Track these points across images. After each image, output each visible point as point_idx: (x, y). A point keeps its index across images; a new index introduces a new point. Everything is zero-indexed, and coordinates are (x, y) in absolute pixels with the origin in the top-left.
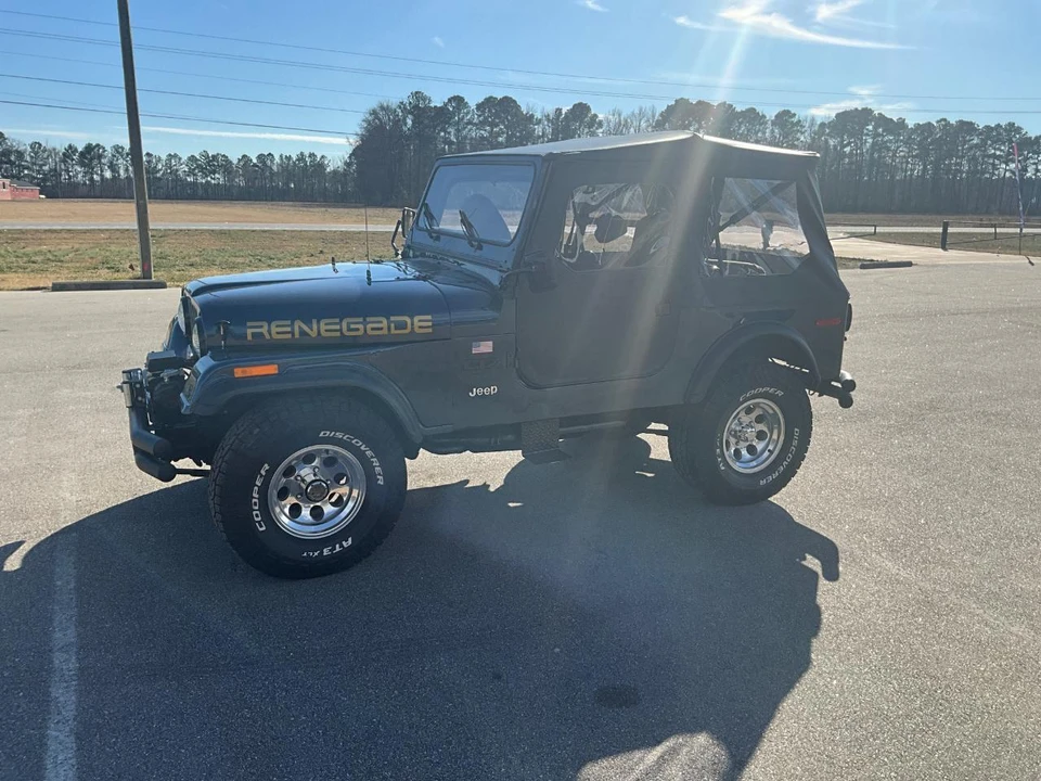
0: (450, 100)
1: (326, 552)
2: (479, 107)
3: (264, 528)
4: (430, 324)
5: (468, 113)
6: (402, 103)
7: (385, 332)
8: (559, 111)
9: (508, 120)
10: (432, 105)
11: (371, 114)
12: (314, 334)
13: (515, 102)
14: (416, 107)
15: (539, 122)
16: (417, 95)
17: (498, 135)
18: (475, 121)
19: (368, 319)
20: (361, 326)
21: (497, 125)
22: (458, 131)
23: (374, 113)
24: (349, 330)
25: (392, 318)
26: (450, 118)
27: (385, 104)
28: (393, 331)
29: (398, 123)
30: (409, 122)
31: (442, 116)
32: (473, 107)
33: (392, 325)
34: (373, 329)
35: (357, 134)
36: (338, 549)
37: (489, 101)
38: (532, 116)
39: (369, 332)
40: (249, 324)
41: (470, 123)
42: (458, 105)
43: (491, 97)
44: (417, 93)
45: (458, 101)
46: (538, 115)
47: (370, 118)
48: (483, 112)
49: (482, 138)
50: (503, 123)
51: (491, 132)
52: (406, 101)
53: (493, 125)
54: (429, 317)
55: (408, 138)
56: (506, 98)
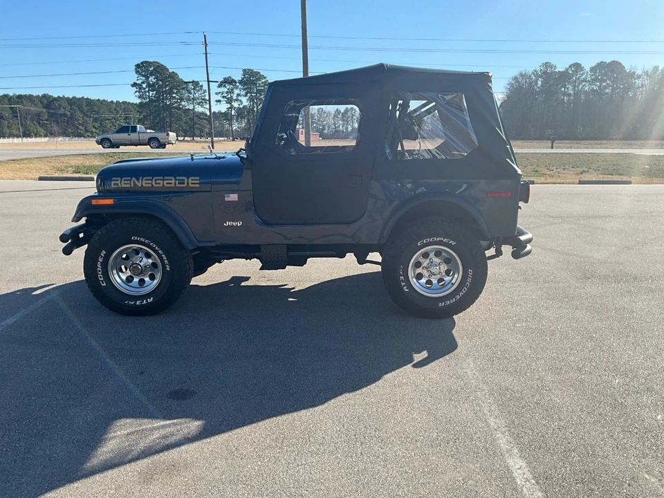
0: (570, 66)
1: (138, 303)
2: (592, 69)
3: (105, 284)
4: (198, 182)
5: (583, 74)
6: (535, 71)
7: (173, 185)
8: (656, 68)
9: (614, 77)
10: (557, 70)
11: (513, 80)
12: (139, 185)
13: (620, 64)
14: (545, 73)
15: (639, 77)
16: (547, 65)
17: (606, 87)
18: (589, 79)
19: (166, 178)
20: (161, 182)
21: (605, 81)
22: (575, 86)
23: (516, 78)
24: (156, 183)
25: (177, 178)
26: (569, 79)
27: (524, 73)
28: (177, 185)
29: (531, 84)
30: (539, 83)
31: (564, 77)
32: (588, 69)
33: (177, 182)
34: (167, 183)
35: (503, 93)
36: (145, 302)
37: (601, 65)
38: (634, 73)
39: (165, 185)
40: (114, 179)
41: (584, 80)
42: (576, 69)
43: (602, 62)
44: (546, 63)
45: (577, 67)
46: (639, 72)
47: (513, 82)
48: (596, 73)
49: (593, 90)
50: (610, 79)
51: (600, 87)
52: (538, 69)
53: (602, 81)
54: (198, 178)
55: (538, 93)
56: (613, 62)
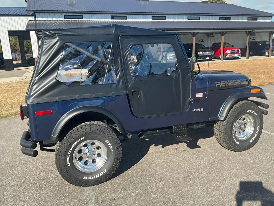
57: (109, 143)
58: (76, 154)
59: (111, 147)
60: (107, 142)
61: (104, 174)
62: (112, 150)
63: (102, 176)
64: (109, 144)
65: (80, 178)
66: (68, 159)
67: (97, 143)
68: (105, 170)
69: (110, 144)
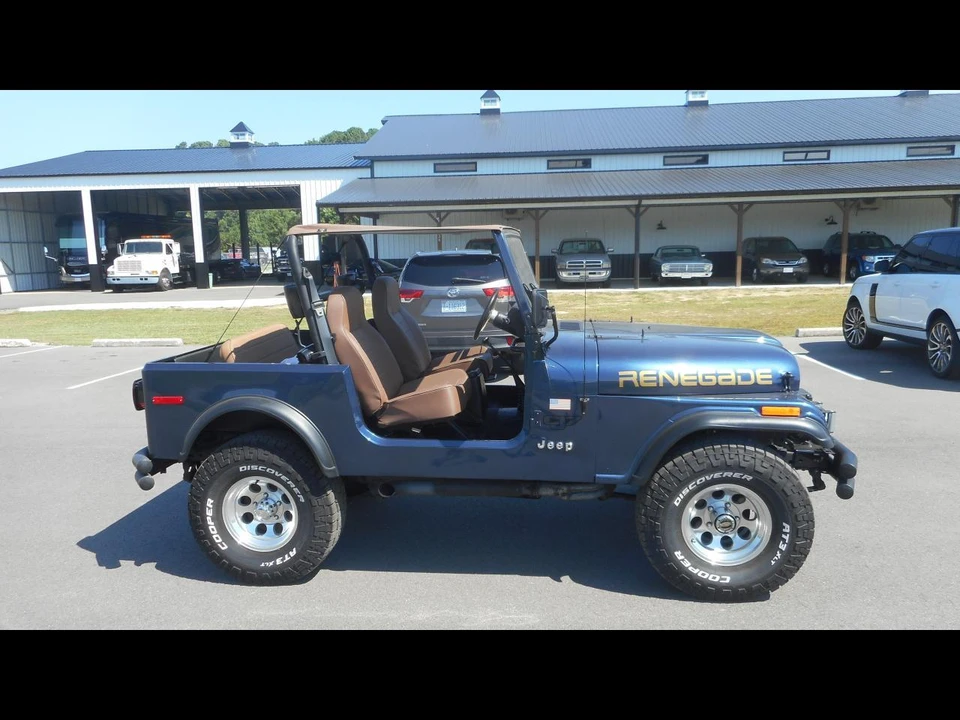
57: (289, 556)
58: (263, 482)
59: (279, 561)
60: (293, 553)
61: (216, 544)
62: (271, 564)
63: (212, 541)
64: (286, 556)
65: (210, 493)
66: (254, 467)
67: (290, 527)
68: (226, 547)
69: (287, 558)
